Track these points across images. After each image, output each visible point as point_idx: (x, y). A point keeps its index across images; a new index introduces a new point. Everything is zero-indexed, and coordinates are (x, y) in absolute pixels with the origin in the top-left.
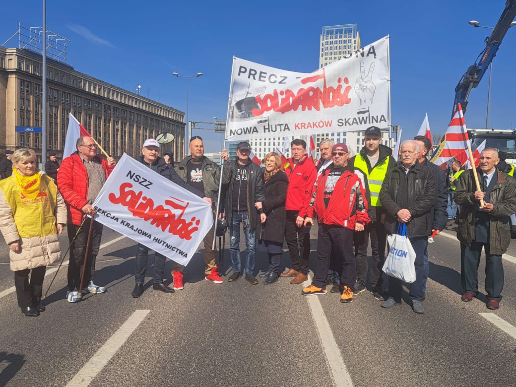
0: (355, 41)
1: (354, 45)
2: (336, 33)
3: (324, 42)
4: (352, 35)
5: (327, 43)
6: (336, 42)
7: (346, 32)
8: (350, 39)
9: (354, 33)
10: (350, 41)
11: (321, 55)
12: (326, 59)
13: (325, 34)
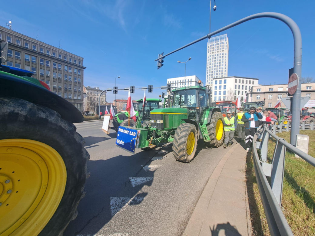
0: (226, 42)
1: (226, 45)
2: (216, 40)
3: (209, 46)
4: (225, 39)
5: (211, 46)
6: (216, 45)
7: (221, 39)
8: (223, 42)
9: (226, 39)
10: (223, 43)
11: (208, 52)
12: (210, 53)
13: (210, 42)
